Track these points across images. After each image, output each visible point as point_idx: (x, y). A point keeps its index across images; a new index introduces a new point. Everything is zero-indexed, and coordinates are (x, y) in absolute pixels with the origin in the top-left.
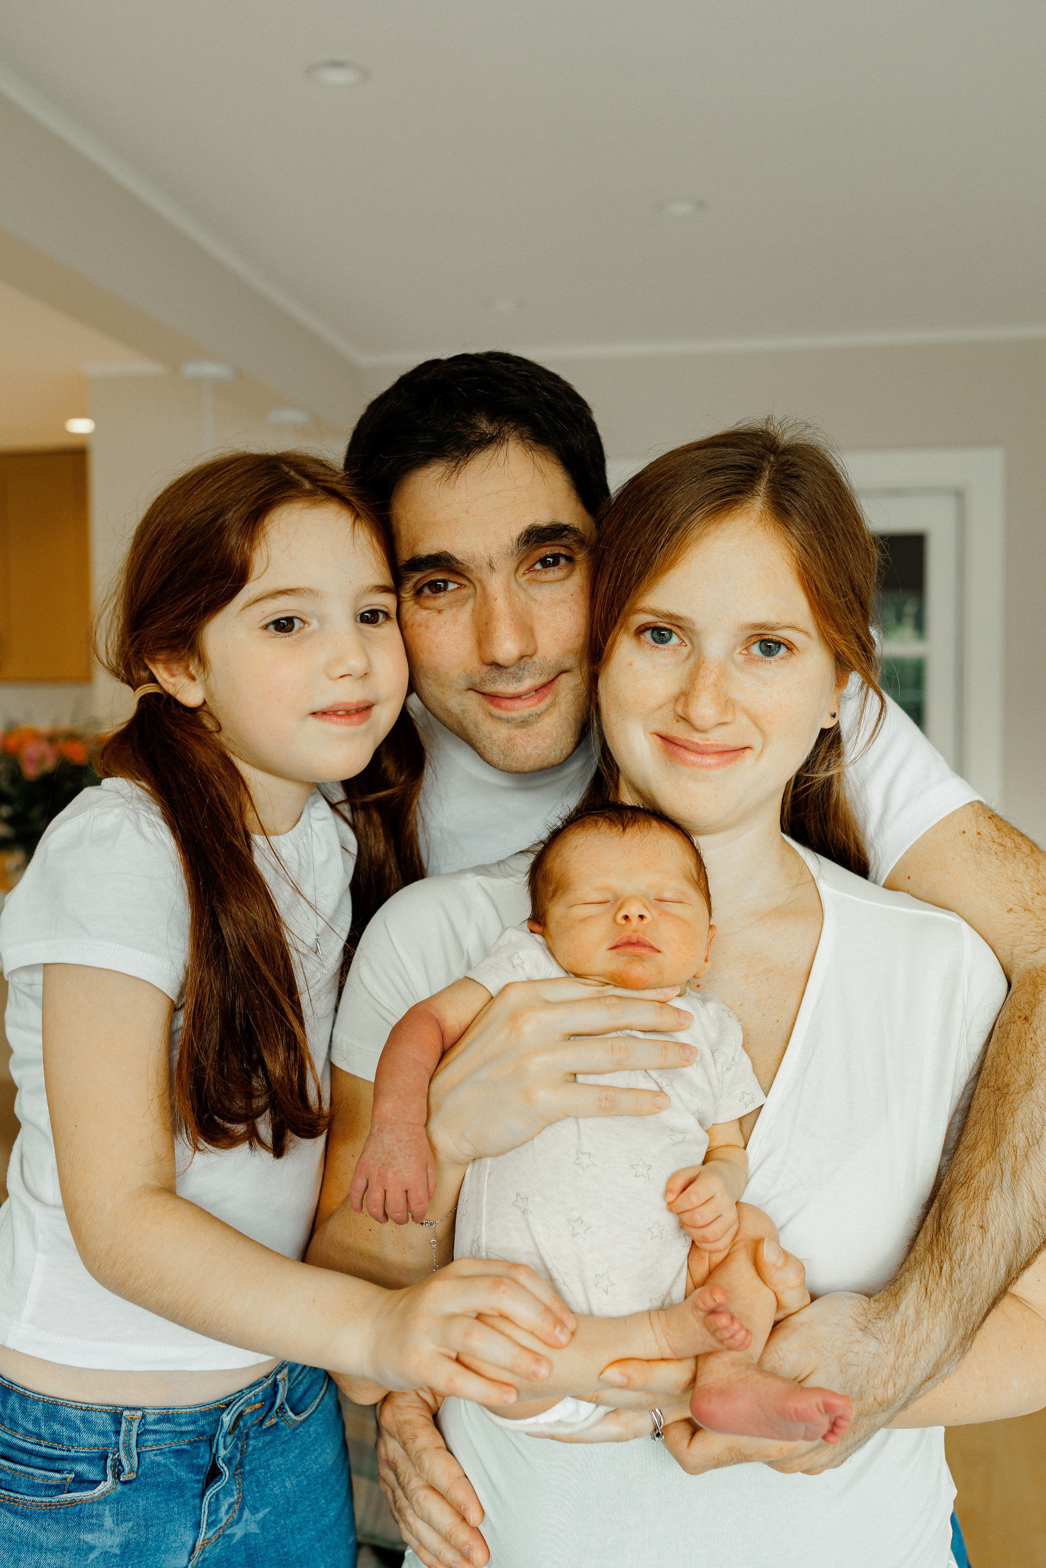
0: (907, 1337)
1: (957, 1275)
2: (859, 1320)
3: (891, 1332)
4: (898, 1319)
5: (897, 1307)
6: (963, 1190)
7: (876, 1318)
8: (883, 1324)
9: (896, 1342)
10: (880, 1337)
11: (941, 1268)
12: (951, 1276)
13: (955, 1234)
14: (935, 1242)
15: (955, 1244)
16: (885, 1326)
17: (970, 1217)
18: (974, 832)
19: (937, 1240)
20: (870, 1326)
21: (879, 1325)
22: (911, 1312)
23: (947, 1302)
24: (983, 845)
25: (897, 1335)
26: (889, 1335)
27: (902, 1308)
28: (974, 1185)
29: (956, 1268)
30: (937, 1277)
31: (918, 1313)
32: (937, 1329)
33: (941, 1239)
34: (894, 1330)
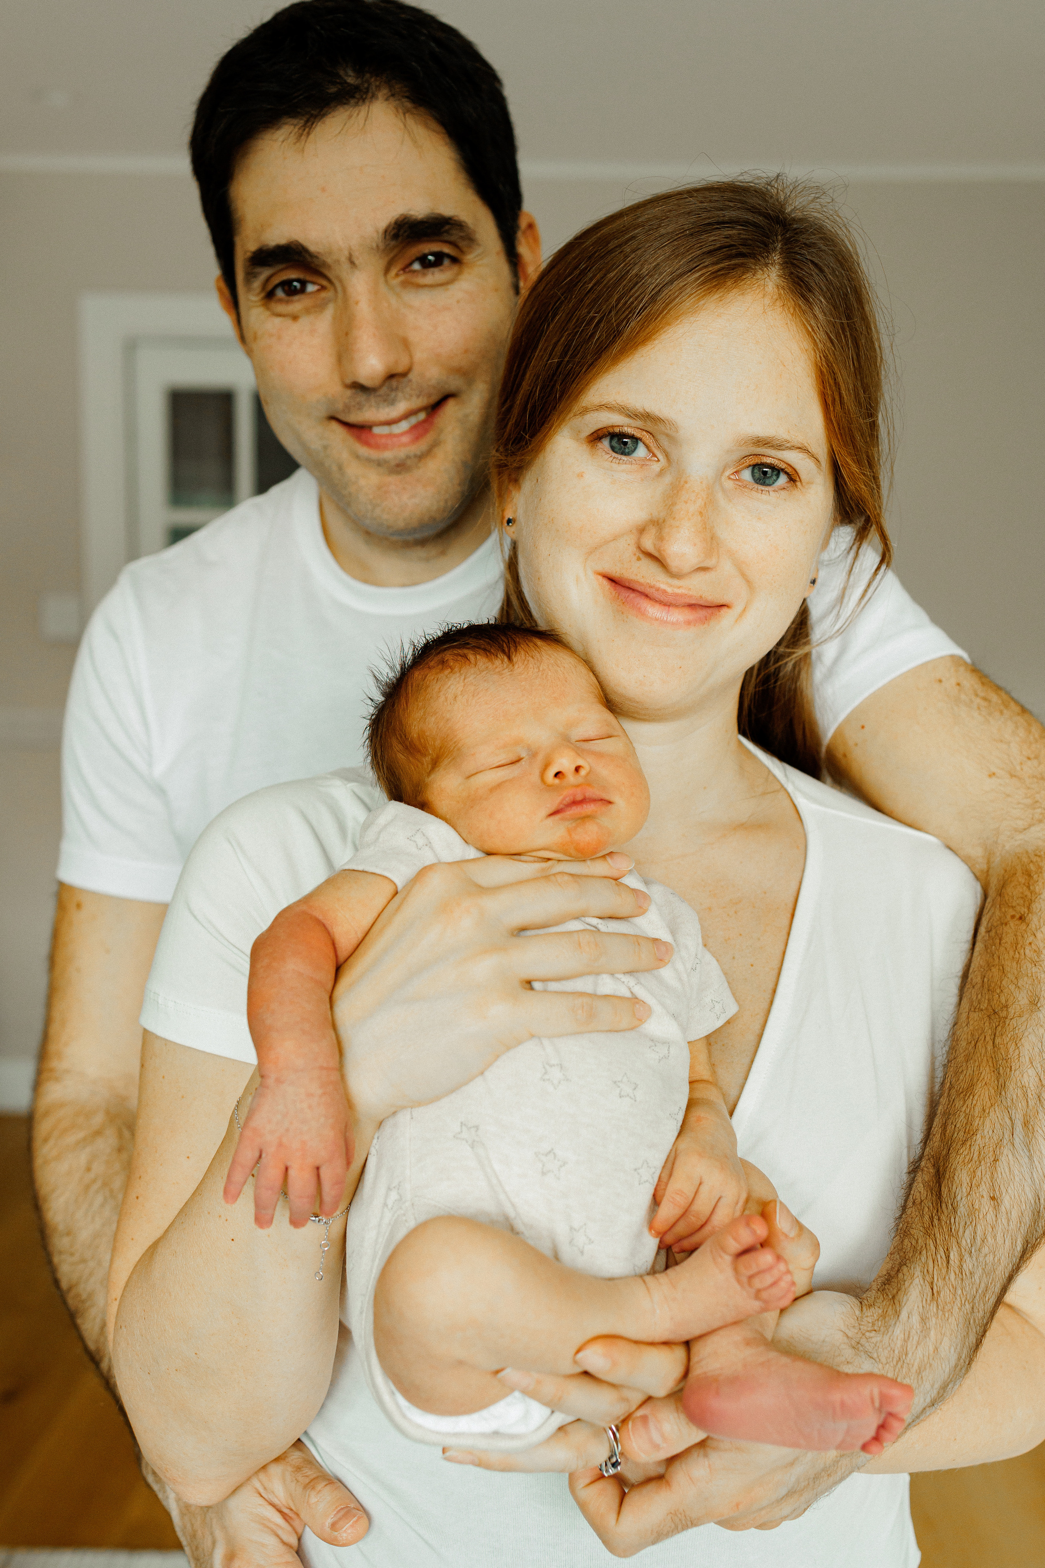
0: (910, 1355)
1: (968, 1265)
2: (850, 1334)
3: (889, 1349)
4: (898, 1332)
5: (897, 1314)
6: (964, 1151)
7: (870, 1331)
8: (879, 1339)
9: (895, 1363)
10: (875, 1356)
11: (948, 1258)
12: (961, 1267)
13: (962, 1210)
14: (936, 1222)
15: (962, 1224)
16: (881, 1341)
17: (978, 1186)
18: (953, 681)
19: (939, 1219)
20: (863, 1341)
21: (874, 1340)
22: (915, 1319)
23: (958, 1302)
24: (963, 697)
25: (896, 1352)
26: (886, 1351)
27: (904, 1315)
28: (978, 1142)
29: (967, 1256)
30: (944, 1271)
31: (924, 1320)
32: (946, 1340)
33: (943, 1218)
34: (892, 1345)
